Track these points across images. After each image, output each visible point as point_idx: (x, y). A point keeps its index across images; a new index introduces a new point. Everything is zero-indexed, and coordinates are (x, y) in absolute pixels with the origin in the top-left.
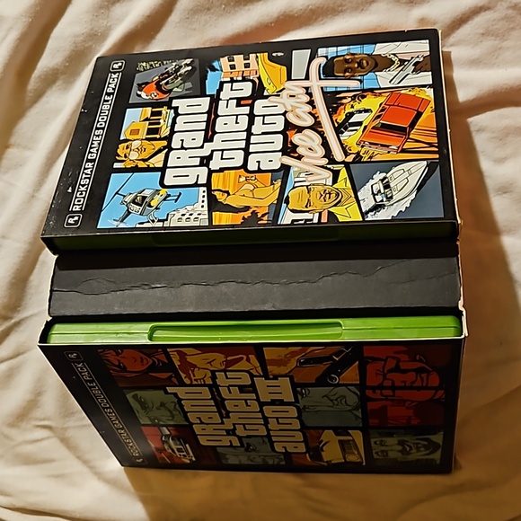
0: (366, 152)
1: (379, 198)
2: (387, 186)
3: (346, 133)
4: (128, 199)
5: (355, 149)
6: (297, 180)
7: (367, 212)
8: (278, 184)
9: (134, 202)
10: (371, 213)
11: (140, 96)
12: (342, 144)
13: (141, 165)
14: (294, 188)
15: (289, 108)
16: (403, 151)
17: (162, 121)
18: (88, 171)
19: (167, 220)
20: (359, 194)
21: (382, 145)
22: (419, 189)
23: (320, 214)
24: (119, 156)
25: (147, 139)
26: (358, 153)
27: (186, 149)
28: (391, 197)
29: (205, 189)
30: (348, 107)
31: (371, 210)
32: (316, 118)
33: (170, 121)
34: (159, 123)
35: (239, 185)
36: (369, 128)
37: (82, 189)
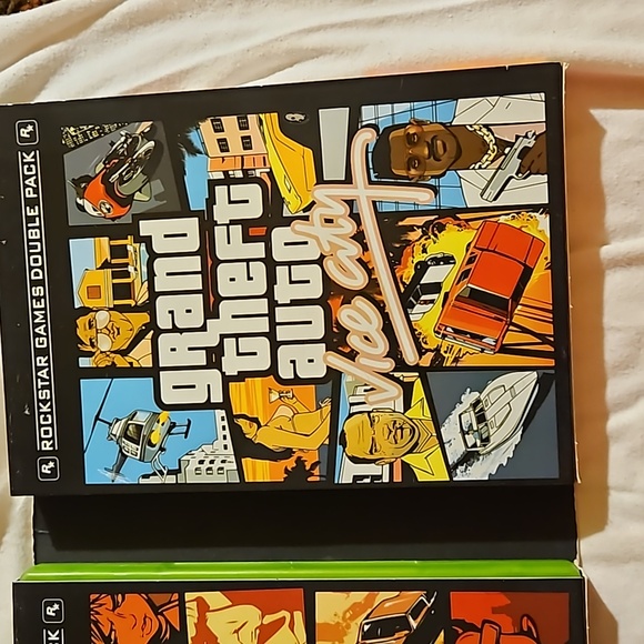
0: (449, 350)
1: (471, 439)
2: (481, 418)
3: (418, 308)
4: (117, 429)
5: (433, 341)
6: (353, 400)
7: (456, 466)
8: (327, 408)
9: (125, 435)
10: (461, 468)
11: (81, 208)
12: (413, 330)
13: (121, 362)
14: (351, 415)
15: (327, 249)
16: (504, 349)
17: (131, 269)
18: (43, 374)
19: (179, 471)
20: (442, 430)
21: (474, 336)
22: (526, 426)
23: (391, 465)
24: (82, 343)
25: (116, 308)
26: (437, 350)
27: (181, 331)
28: (487, 439)
29: (223, 413)
30: (418, 248)
31: (460, 462)
32: (370, 272)
33: (145, 269)
34: (127, 274)
35: (271, 407)
36: (452, 298)
37: (45, 409)
